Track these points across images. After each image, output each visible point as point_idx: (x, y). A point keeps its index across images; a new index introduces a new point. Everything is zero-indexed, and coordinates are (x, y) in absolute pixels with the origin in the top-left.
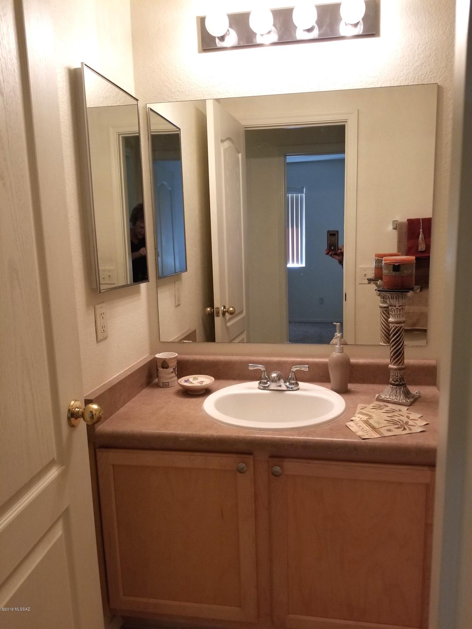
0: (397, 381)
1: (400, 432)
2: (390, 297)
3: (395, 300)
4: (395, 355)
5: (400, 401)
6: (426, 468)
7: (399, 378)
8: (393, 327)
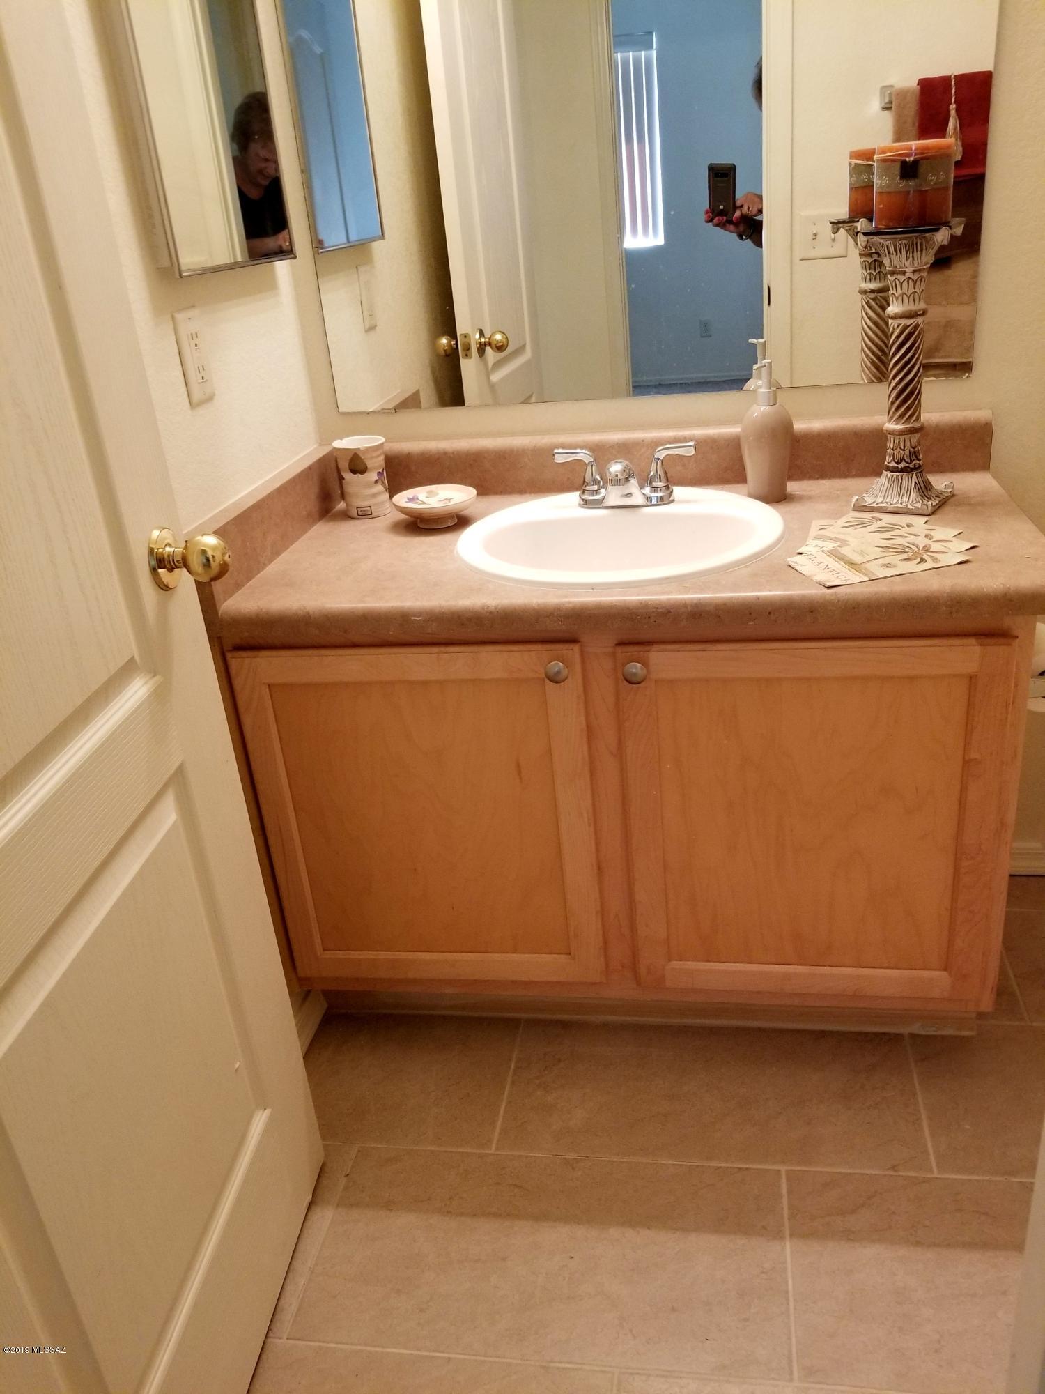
0: (903, 460)
1: (913, 566)
2: (892, 249)
3: (904, 257)
4: (901, 398)
5: (910, 507)
6: (972, 641)
7: (907, 452)
8: (898, 327)
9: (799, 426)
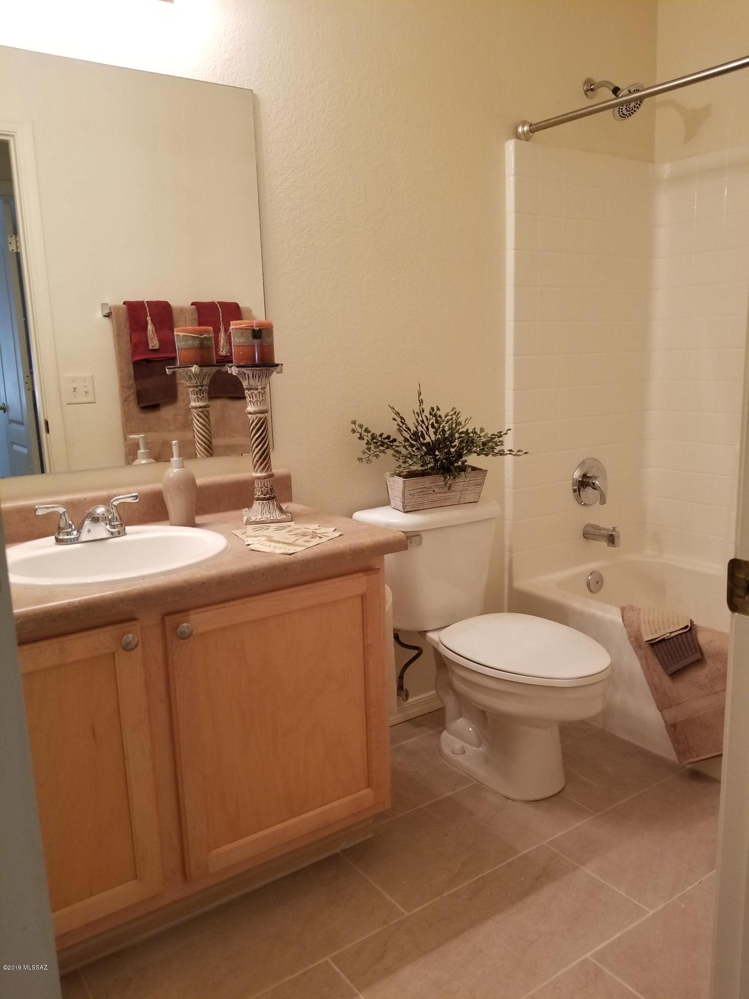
0: (267, 493)
3: (257, 380)
4: (262, 458)
5: (278, 518)
6: (361, 574)
8: (256, 418)
9: (199, 481)
